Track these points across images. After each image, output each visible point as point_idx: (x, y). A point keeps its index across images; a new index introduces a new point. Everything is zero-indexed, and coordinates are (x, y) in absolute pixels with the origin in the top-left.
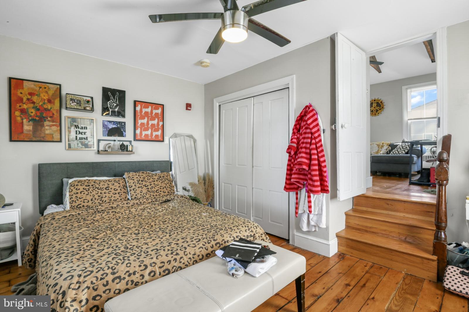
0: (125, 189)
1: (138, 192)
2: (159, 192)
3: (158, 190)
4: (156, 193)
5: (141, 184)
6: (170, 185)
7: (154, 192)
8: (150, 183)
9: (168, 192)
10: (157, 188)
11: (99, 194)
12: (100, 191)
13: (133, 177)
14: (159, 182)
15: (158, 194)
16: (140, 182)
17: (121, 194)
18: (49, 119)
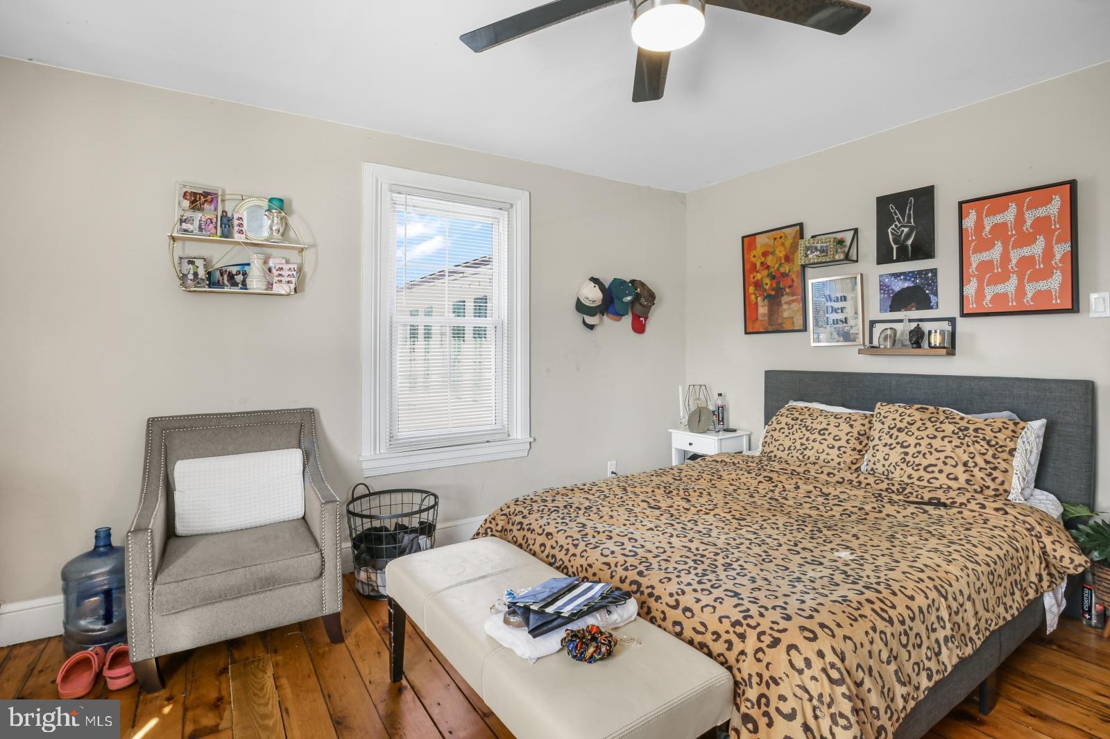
0: (861, 443)
1: (880, 455)
2: (933, 472)
3: (936, 465)
4: (922, 473)
5: (894, 437)
6: (987, 462)
7: (916, 468)
8: (918, 441)
9: (968, 481)
10: (931, 459)
11: (804, 441)
12: (808, 434)
13: (886, 415)
14: (950, 442)
15: (927, 476)
16: (892, 432)
17: (845, 452)
18: (787, 290)
